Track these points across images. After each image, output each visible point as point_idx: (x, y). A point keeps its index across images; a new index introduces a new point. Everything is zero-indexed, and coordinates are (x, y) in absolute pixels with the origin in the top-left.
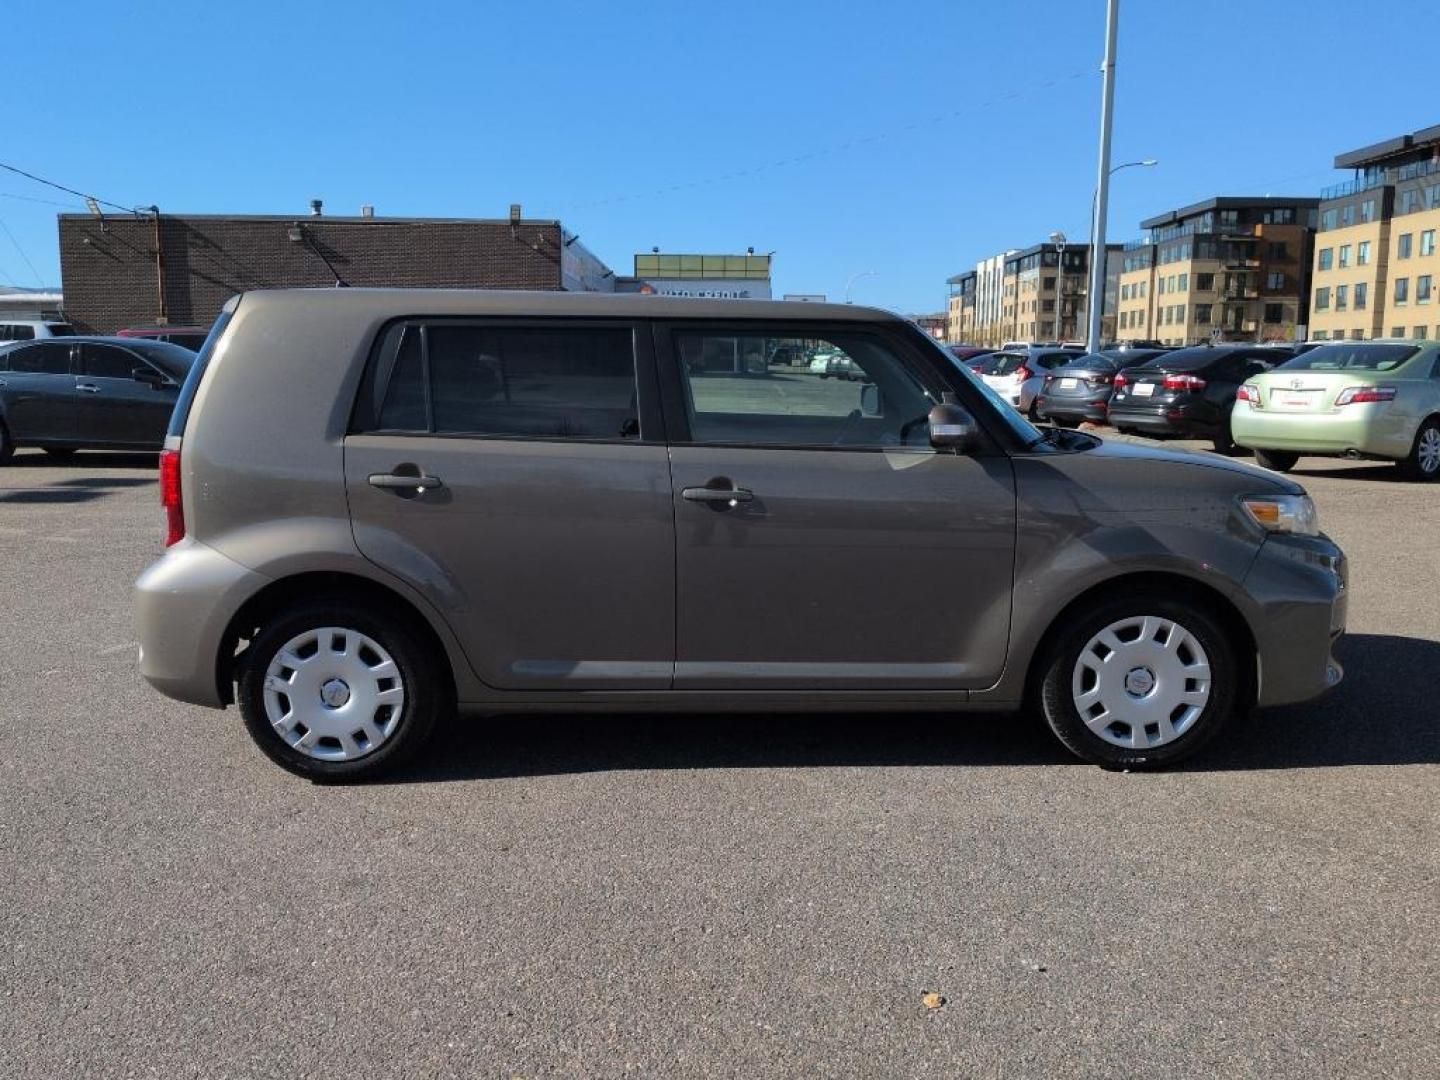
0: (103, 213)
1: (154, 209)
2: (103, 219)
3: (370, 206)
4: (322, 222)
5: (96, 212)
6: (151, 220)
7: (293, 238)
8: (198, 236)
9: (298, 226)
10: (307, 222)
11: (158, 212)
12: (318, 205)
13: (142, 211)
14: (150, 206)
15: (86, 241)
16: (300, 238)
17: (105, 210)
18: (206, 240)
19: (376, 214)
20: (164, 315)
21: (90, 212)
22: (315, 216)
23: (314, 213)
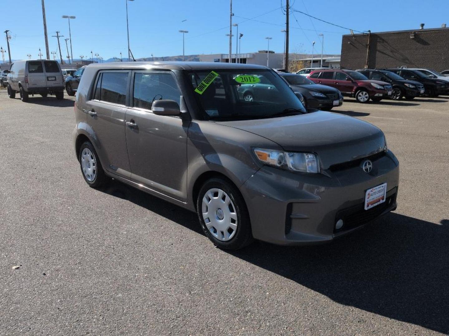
0: (354, 34)
1: (369, 31)
2: (355, 36)
3: (445, 24)
4: (424, 31)
5: (352, 34)
6: (368, 35)
7: (411, 37)
8: (381, 39)
9: (414, 33)
10: (417, 32)
11: (370, 32)
12: (423, 25)
13: (365, 33)
14: (368, 30)
15: (349, 43)
16: (413, 37)
17: (355, 33)
18: (383, 40)
19: (447, 27)
20: (367, 65)
21: (351, 34)
22: (421, 29)
23: (421, 28)
